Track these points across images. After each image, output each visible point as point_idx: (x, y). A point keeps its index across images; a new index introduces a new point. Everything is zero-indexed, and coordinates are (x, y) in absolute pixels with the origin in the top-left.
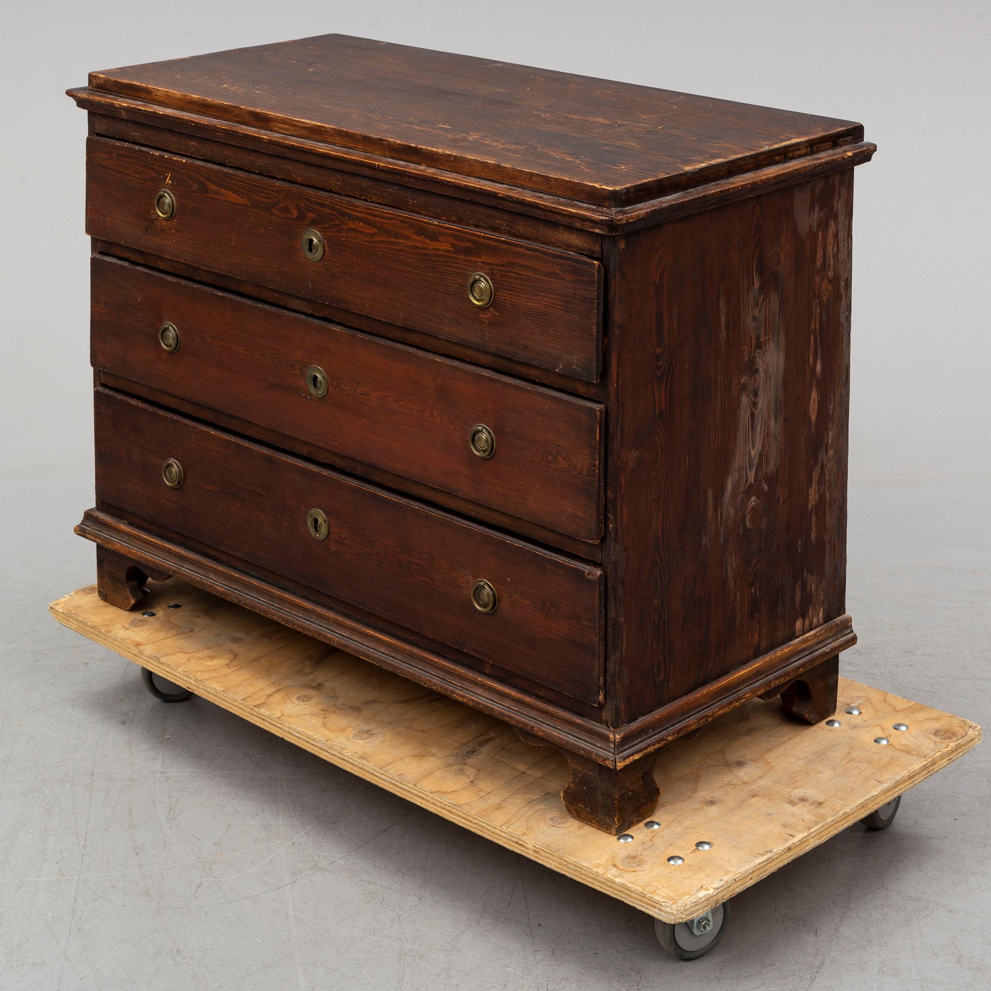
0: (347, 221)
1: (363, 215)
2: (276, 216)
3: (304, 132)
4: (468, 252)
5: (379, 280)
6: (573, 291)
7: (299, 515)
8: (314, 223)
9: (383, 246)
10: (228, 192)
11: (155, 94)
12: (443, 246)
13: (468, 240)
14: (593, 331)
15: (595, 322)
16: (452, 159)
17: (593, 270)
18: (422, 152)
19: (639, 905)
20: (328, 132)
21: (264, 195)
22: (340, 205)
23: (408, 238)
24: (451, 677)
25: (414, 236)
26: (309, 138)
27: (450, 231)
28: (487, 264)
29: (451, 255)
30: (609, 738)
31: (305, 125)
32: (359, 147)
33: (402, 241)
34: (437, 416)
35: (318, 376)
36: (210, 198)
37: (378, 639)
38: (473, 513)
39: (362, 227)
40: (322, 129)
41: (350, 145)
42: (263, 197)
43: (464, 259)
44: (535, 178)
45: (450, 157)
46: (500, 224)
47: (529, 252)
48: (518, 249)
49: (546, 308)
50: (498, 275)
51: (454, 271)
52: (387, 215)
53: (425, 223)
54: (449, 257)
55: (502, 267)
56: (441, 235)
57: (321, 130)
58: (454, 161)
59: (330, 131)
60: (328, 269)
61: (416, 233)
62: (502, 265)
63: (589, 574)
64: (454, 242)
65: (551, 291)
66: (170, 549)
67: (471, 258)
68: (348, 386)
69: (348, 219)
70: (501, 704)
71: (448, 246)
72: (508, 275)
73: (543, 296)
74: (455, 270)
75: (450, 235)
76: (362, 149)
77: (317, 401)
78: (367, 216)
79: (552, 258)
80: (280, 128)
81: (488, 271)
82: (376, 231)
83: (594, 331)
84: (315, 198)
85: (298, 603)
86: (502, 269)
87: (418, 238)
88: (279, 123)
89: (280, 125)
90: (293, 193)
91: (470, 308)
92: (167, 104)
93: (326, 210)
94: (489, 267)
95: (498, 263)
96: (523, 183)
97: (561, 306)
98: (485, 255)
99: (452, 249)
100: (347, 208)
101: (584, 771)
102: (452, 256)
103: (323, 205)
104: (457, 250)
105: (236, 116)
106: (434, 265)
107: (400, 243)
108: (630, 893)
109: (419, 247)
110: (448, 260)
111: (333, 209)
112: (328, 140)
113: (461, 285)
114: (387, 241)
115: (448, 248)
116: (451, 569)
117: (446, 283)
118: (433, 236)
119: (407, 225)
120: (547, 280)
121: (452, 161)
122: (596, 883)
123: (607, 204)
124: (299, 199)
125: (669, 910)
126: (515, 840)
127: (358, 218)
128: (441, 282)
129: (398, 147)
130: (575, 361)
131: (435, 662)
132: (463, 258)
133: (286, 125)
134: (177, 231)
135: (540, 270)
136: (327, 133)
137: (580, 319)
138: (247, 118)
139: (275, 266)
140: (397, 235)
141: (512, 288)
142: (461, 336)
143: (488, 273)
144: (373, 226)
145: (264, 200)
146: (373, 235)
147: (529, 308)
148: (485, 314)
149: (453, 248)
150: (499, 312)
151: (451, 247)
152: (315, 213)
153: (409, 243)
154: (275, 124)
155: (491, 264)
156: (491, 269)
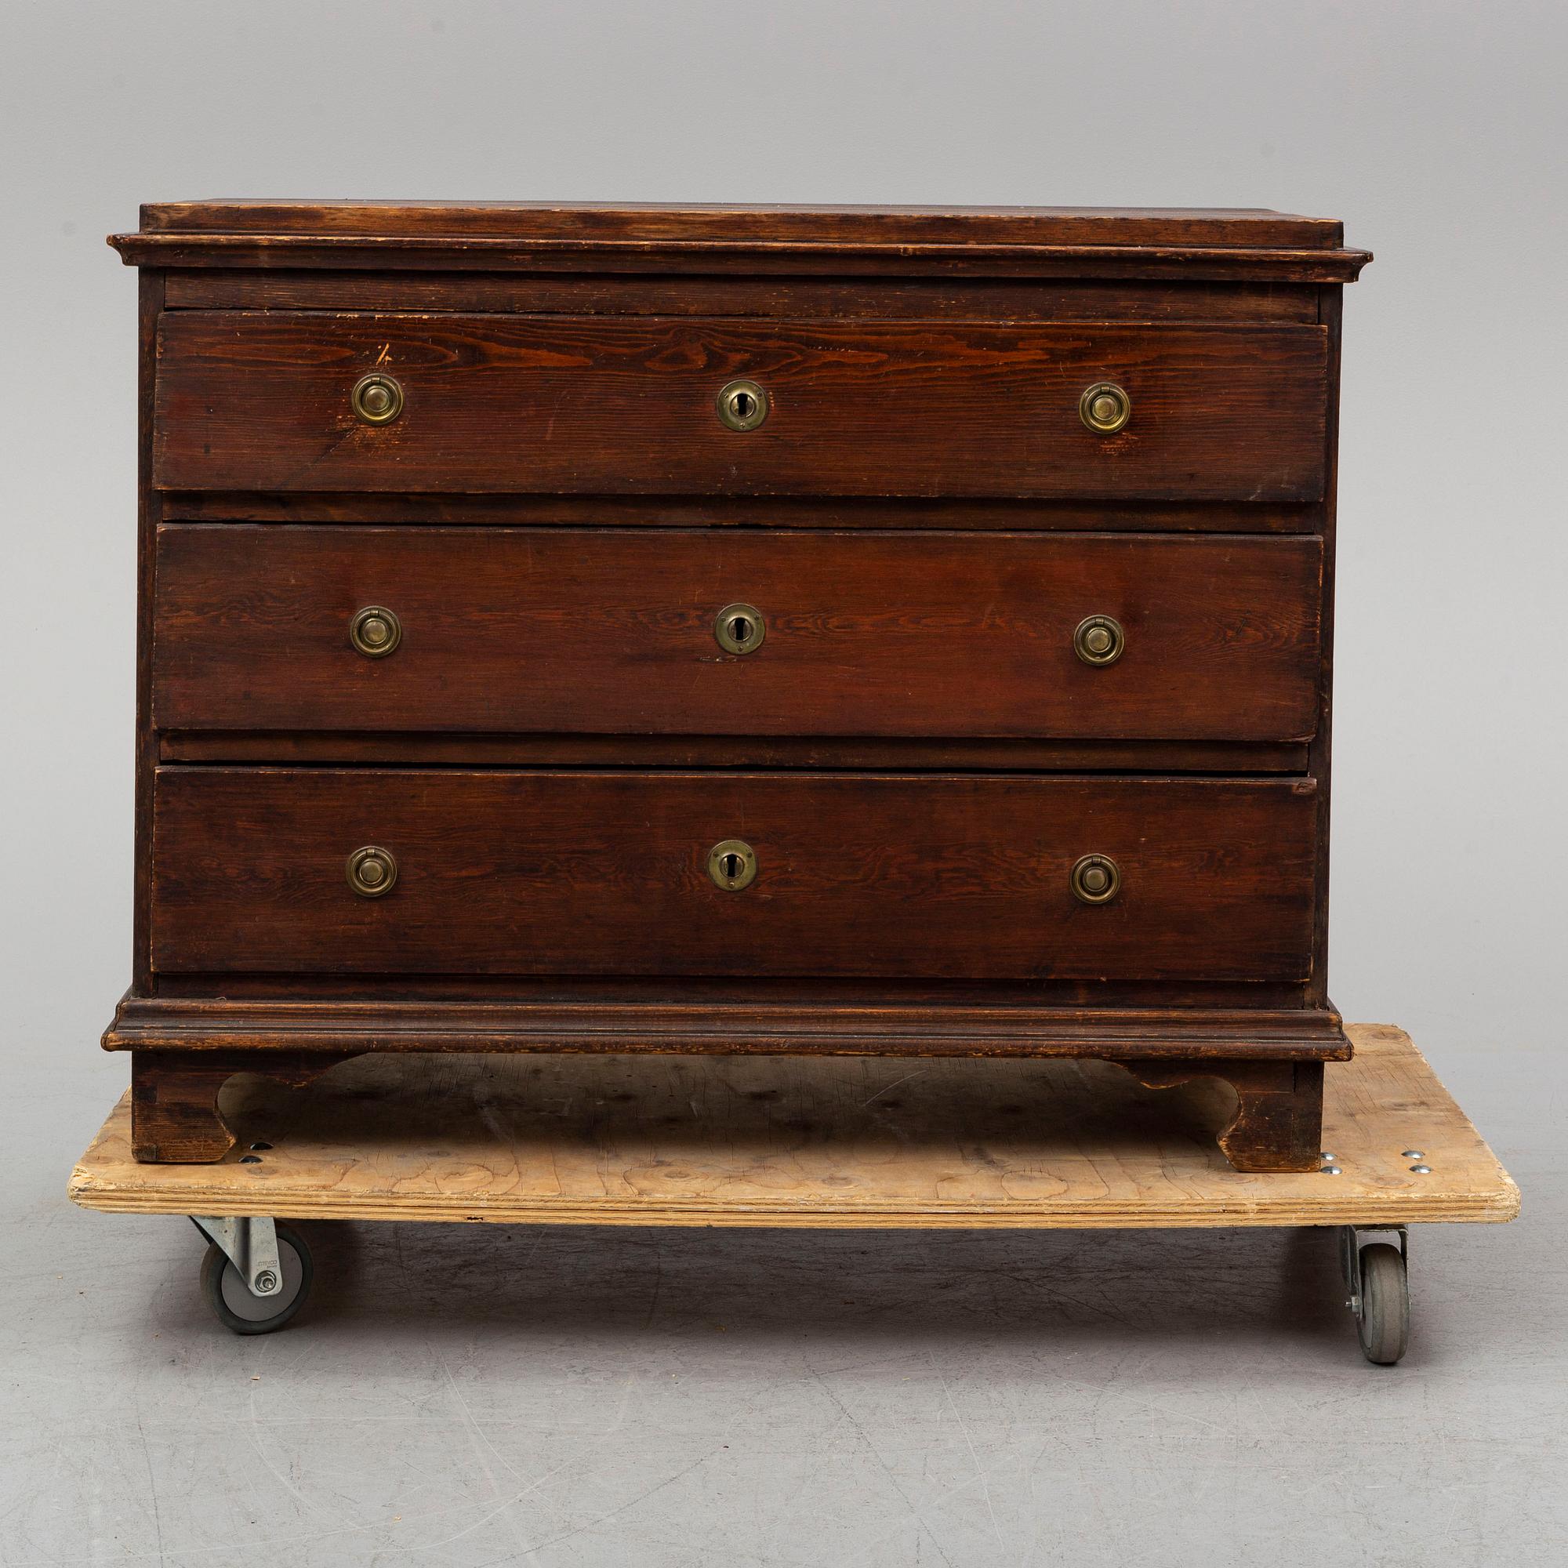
0: (821, 353)
1: (857, 337)
2: (653, 372)
3: (706, 230)
4: (1077, 355)
5: (888, 434)
6: (1283, 376)
7: (687, 863)
8: (744, 370)
9: (900, 378)
10: (539, 352)
11: (329, 217)
12: (1028, 356)
13: (1078, 338)
14: (1319, 427)
15: (1323, 412)
16: (1032, 225)
17: (1320, 339)
18: (969, 223)
19: (1455, 1216)
20: (762, 222)
21: (626, 342)
22: (803, 331)
23: (952, 356)
24: (1022, 1028)
25: (969, 352)
26: (718, 237)
27: (1040, 331)
28: (1116, 366)
29: (1043, 366)
30: (1331, 1020)
31: (708, 219)
32: (831, 236)
33: (940, 364)
34: (1003, 625)
35: (746, 617)
36: (493, 369)
37: (865, 1015)
38: (1058, 763)
39: (853, 356)
40: (747, 219)
41: (811, 235)
42: (623, 346)
43: (1071, 368)
44: (1195, 229)
45: (1027, 222)
46: (1125, 308)
47: (1200, 334)
48: (1176, 334)
49: (1232, 410)
50: (1139, 379)
51: (1048, 391)
52: (908, 329)
53: (991, 326)
54: (1040, 371)
55: (1145, 366)
56: (1022, 339)
57: (745, 222)
58: (1034, 228)
59: (765, 219)
60: (777, 438)
61: (969, 346)
62: (1146, 363)
63: (1298, 787)
64: (1050, 345)
65: (1241, 383)
66: (361, 1009)
67: (1085, 364)
68: (811, 620)
69: (823, 349)
70: (1126, 1037)
71: (1036, 354)
72: (1158, 376)
73: (1226, 394)
74: (1050, 388)
75: (1041, 337)
76: (839, 238)
77: (738, 661)
78: (864, 337)
79: (1243, 334)
80: (649, 231)
81: (1119, 377)
82: (885, 356)
83: (1321, 425)
84: (747, 327)
85: (682, 1010)
86: (1146, 368)
87: (974, 352)
88: (646, 223)
89: (648, 227)
90: (695, 328)
91: (1080, 440)
92: (363, 230)
93: (771, 344)
94: (1120, 370)
95: (1139, 361)
96: (1172, 239)
97: (1263, 401)
98: (1112, 354)
99: (1045, 357)
100: (821, 332)
101: (1267, 1092)
102: (1045, 369)
103: (764, 337)
104: (1054, 357)
105: (540, 227)
106: (1008, 389)
107: (936, 367)
108: (1439, 1205)
109: (977, 366)
110: (1038, 375)
111: (788, 338)
112: (761, 234)
113: (1061, 409)
114: (908, 369)
115: (1038, 358)
116: (1026, 856)
117: (1032, 412)
118: (1008, 344)
119: (951, 337)
120: (1233, 369)
121: (1031, 228)
122: (1375, 1214)
123: (1330, 244)
124: (710, 335)
125: (1507, 1203)
126: (1221, 1209)
127: (844, 344)
128: (1023, 412)
129: (918, 224)
130: (1286, 477)
131: (987, 1016)
132: (1068, 366)
133: (664, 224)
134: (404, 440)
135: (1221, 357)
136: (758, 224)
137: (1295, 413)
138: (568, 227)
139: (651, 456)
140: (928, 356)
141: (1165, 394)
142: (1063, 487)
143: (1119, 380)
144: (878, 351)
145: (626, 351)
146: (880, 364)
147: (1199, 417)
148: (1114, 443)
149: (1047, 354)
150: (1139, 435)
151: (1043, 355)
152: (747, 351)
153: (956, 364)
154: (635, 226)
155: (1124, 366)
156: (1125, 373)
